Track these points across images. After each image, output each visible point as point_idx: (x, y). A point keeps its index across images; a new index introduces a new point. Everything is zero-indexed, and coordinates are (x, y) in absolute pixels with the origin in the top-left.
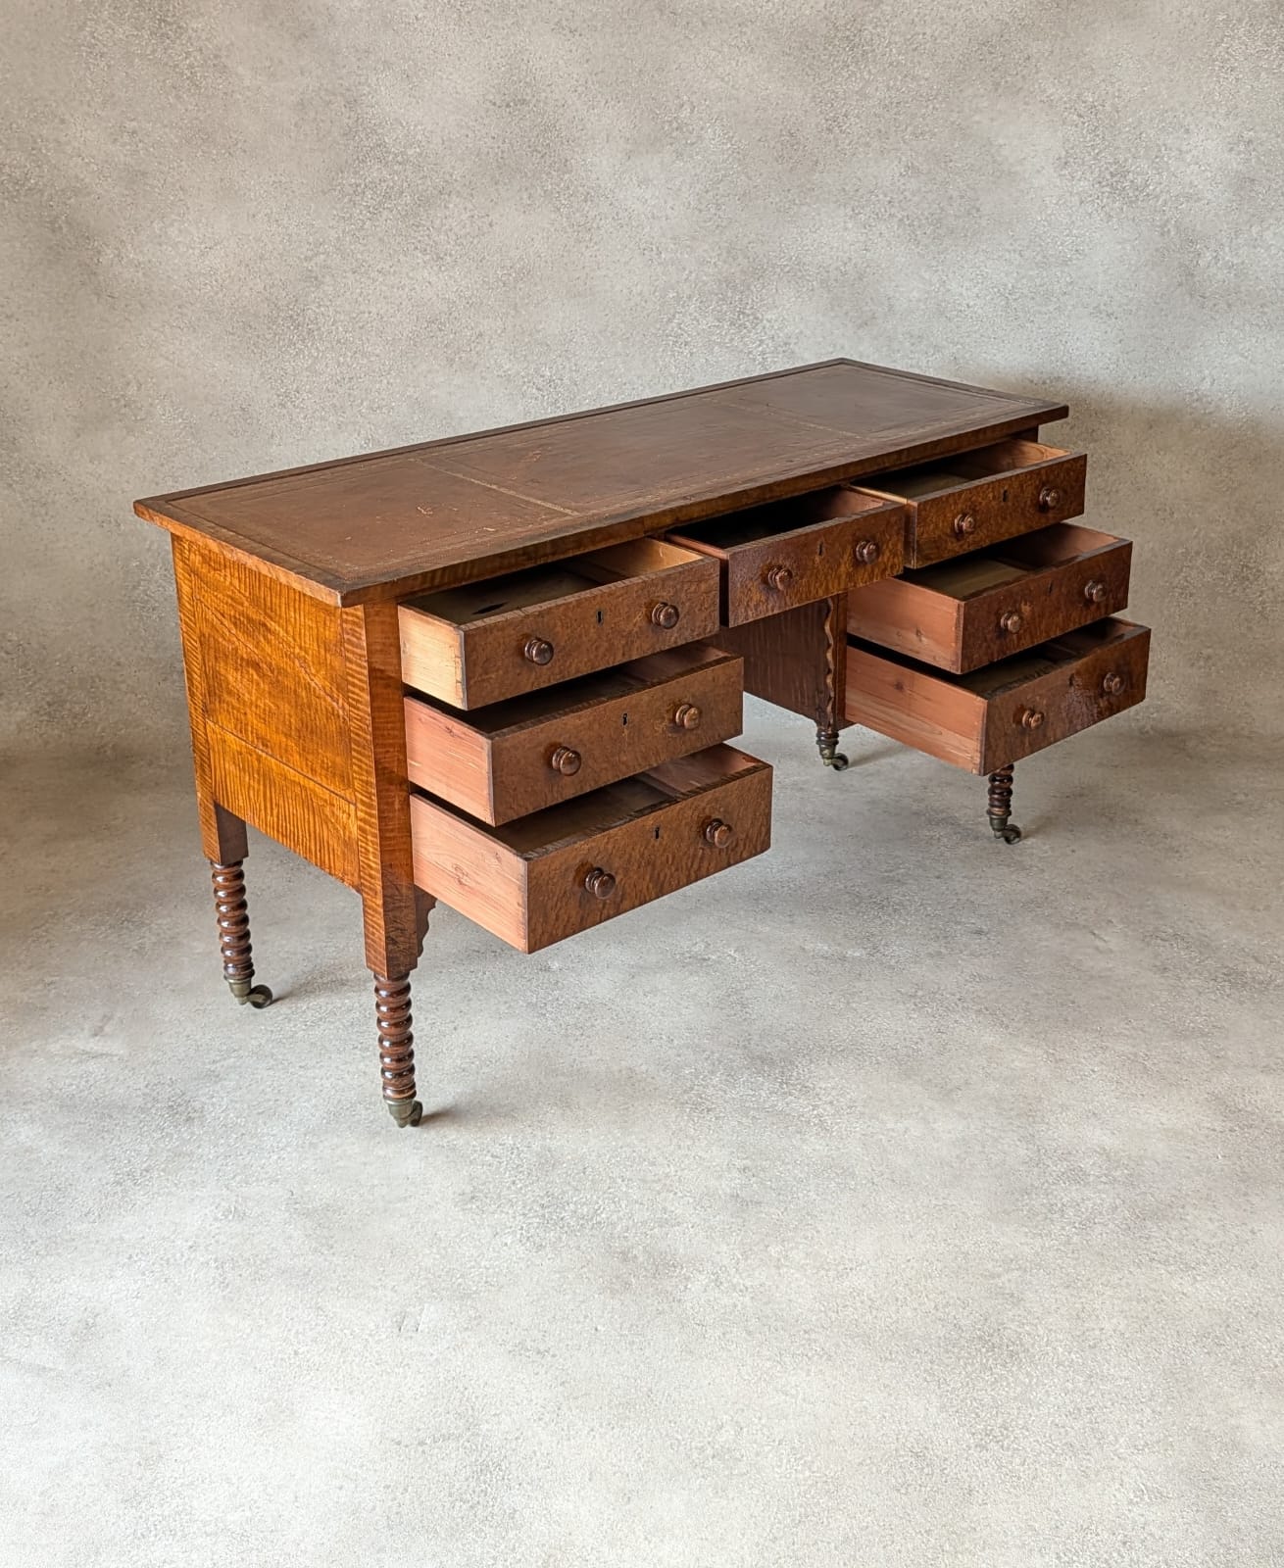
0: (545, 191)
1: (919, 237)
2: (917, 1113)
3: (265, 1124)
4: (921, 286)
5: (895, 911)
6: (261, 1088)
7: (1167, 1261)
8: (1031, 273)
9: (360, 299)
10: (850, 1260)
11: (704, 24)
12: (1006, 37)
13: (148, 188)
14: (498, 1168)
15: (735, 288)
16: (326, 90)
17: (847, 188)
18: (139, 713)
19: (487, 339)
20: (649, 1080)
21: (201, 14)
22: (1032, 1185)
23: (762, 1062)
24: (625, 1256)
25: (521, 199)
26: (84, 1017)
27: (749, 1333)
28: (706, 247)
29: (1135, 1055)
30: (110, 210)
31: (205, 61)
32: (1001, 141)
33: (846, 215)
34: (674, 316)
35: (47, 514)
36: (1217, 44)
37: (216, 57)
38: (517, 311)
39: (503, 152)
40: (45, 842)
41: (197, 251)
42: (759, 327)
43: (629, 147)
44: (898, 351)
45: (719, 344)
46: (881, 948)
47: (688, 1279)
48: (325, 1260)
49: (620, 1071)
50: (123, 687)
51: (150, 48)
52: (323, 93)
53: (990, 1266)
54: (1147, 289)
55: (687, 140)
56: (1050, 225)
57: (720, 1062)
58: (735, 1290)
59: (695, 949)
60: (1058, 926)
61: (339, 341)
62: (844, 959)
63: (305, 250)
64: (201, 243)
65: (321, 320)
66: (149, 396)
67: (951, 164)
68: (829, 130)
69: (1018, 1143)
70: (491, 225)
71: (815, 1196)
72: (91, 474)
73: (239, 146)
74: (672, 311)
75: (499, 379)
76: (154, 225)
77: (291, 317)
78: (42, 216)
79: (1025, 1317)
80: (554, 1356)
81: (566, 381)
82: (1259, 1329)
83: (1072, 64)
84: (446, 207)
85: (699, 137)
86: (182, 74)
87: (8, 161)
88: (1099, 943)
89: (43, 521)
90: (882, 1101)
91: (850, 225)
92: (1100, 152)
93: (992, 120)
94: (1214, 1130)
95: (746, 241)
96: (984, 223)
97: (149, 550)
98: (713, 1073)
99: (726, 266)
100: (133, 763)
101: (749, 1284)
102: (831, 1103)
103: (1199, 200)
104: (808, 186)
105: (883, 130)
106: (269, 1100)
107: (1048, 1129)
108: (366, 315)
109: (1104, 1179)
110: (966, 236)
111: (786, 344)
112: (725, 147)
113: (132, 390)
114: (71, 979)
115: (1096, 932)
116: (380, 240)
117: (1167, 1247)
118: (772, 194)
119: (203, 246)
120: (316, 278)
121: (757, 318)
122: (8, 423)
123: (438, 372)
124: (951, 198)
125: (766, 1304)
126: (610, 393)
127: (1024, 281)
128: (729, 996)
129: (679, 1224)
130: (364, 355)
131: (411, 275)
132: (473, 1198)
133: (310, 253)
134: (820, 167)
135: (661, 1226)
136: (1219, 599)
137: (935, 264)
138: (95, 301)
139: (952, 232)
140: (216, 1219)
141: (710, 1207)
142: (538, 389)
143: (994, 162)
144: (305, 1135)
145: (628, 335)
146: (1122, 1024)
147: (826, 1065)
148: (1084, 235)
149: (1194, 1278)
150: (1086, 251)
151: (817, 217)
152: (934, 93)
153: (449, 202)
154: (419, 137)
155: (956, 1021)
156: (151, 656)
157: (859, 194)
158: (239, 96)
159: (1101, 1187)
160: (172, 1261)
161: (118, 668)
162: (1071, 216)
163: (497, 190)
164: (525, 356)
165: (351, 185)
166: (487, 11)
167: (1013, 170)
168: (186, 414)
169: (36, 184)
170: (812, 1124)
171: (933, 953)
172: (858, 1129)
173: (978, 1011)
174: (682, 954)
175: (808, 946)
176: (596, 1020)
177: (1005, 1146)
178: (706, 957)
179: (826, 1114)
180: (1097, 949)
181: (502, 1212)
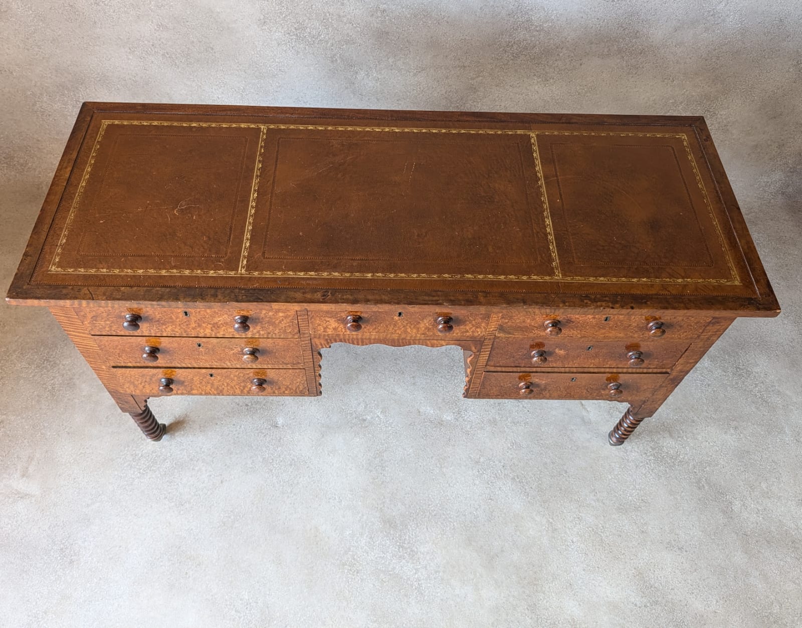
2: (473, 580)
20: (326, 539)
23: (390, 526)
26: (18, 457)
46: (463, 412)
49: (311, 530)
57: (366, 524)
59: (359, 409)
62: (441, 423)
69: (526, 611)
88: (584, 413)
90: (454, 567)
98: (362, 534)
102: (426, 567)
106: (116, 546)
107: (544, 599)
114: (13, 418)
128: (375, 458)
147: (426, 530)
155: (500, 489)
170: (414, 588)
171: (492, 420)
172: (439, 594)
173: (513, 479)
174: (351, 414)
175: (422, 409)
176: (300, 478)
177: (520, 614)
178: (364, 417)
179: (422, 578)
180: (583, 419)
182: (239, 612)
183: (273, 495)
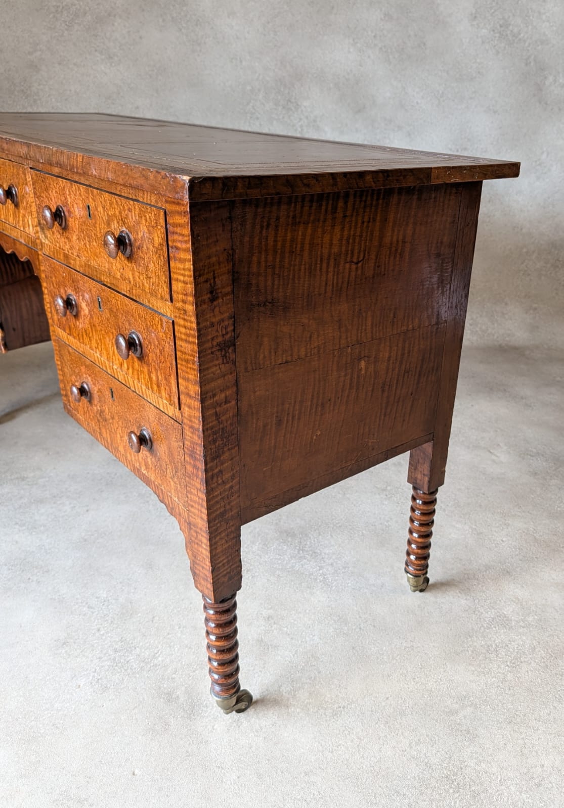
14: (90, 617)
24: (170, 698)
60: (469, 447)
102: (332, 564)
132: (64, 643)
147: (329, 536)
170: (318, 581)
172: (350, 585)
179: (328, 572)
180: (494, 461)
181: (84, 656)
182: (91, 608)
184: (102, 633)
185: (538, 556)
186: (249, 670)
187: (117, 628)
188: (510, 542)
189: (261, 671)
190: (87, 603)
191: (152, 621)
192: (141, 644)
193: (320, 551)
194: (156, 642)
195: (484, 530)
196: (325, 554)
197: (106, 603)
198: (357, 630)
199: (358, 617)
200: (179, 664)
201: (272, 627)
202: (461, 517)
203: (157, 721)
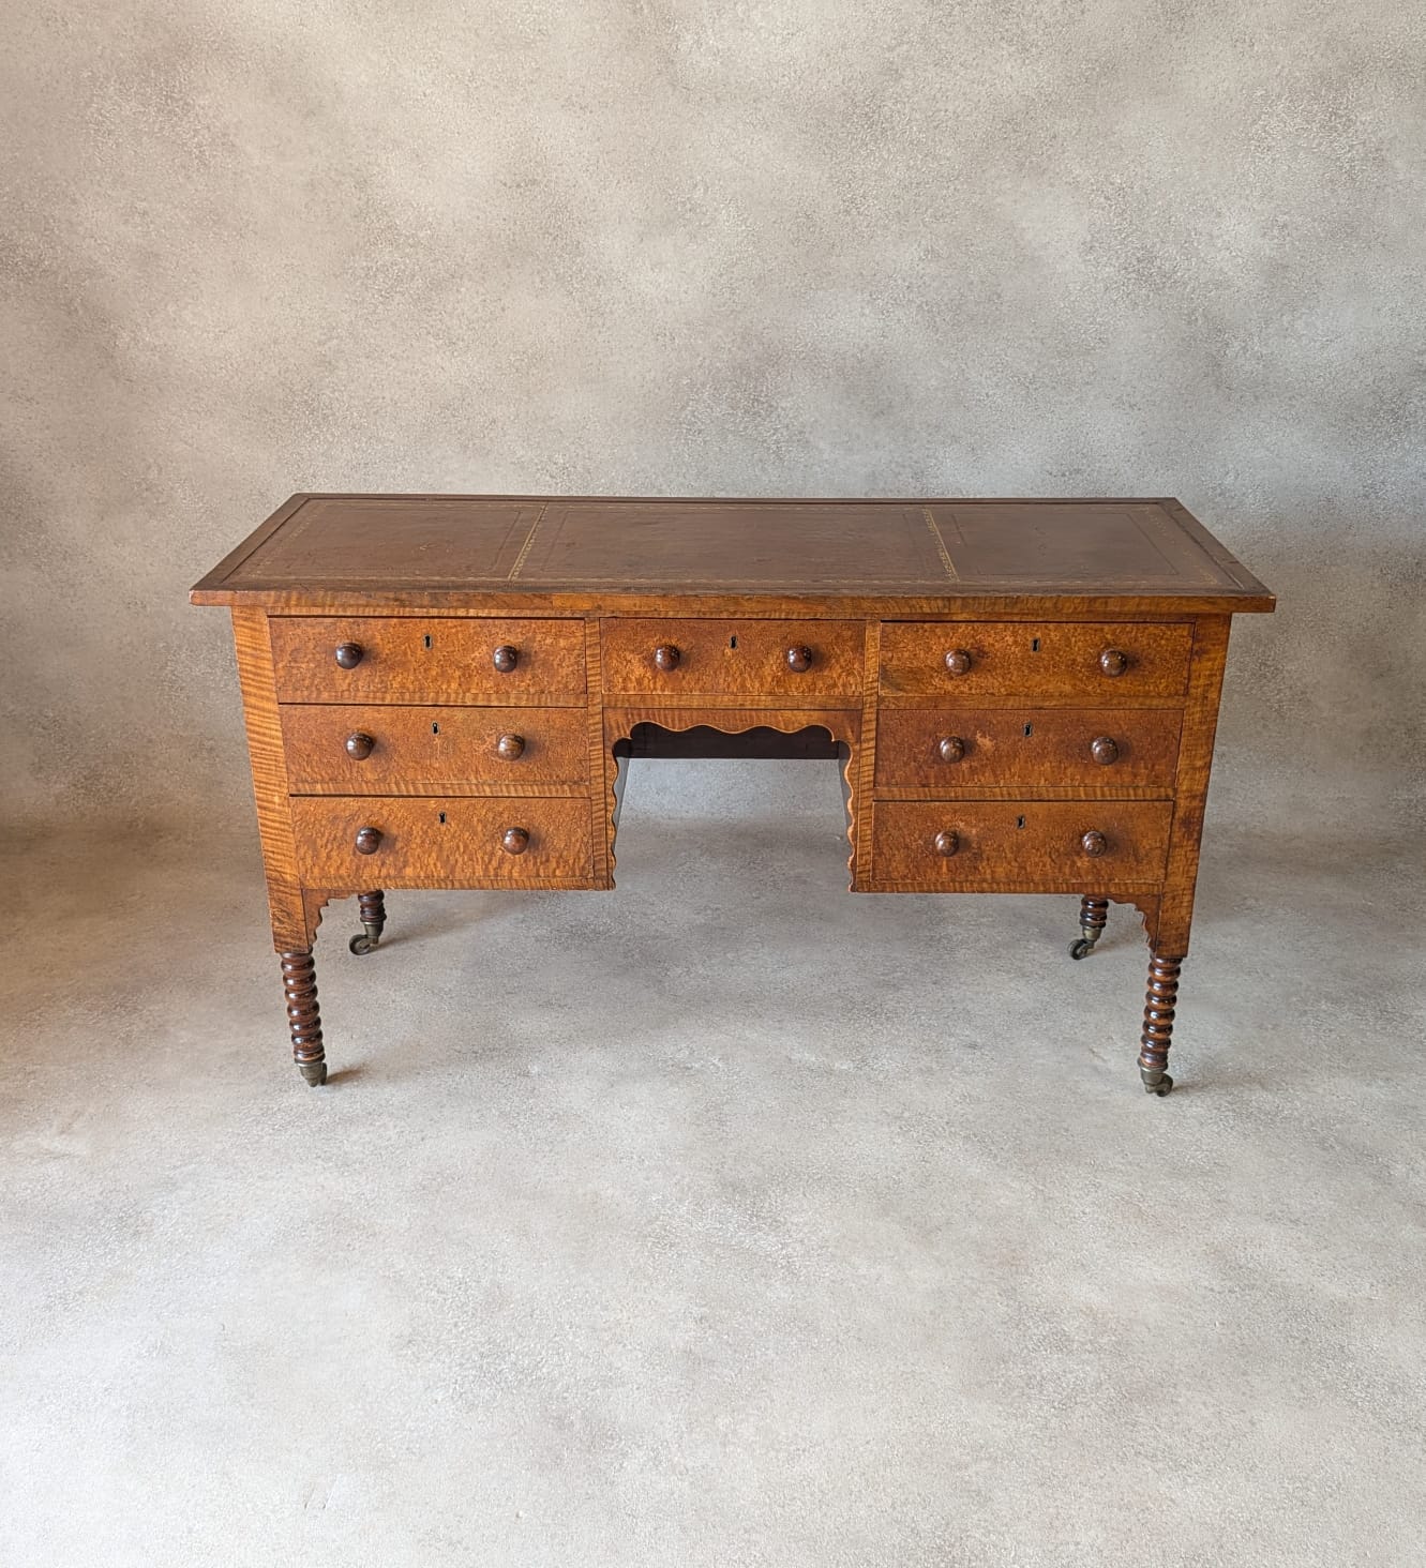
0: (557, 275)
1: (938, 323)
2: (893, 1257)
3: (212, 1242)
4: (940, 375)
5: (888, 1019)
6: (215, 1200)
7: (1155, 1455)
8: (1052, 361)
9: (374, 385)
10: (804, 1439)
11: (718, 100)
12: (1032, 114)
13: (161, 270)
14: (442, 1306)
15: (749, 375)
16: (336, 170)
17: (864, 273)
18: (171, 789)
19: (500, 424)
20: (614, 1206)
21: (209, 91)
22: (1010, 1351)
23: (733, 1189)
24: (561, 1423)
25: (533, 283)
27: (684, 1529)
28: (720, 332)
29: (1130, 1194)
30: (125, 293)
31: (214, 140)
32: (1024, 225)
33: (863, 301)
34: (687, 403)
35: (75, 595)
36: (1254, 122)
37: (224, 135)
38: (530, 398)
39: (514, 234)
40: (60, 919)
41: (211, 335)
42: (774, 415)
43: (642, 228)
44: (915, 441)
45: (732, 432)
46: (870, 1060)
47: (624, 1455)
48: (243, 1413)
49: (585, 1195)
50: (156, 763)
51: (157, 126)
52: (333, 173)
53: (957, 1454)
54: (1171, 380)
55: (700, 221)
56: (1073, 313)
57: (690, 1188)
58: (674, 1472)
59: (680, 1056)
60: (1055, 1041)
61: (354, 427)
62: (830, 1072)
63: (317, 334)
64: (215, 327)
65: (336, 405)
66: (170, 479)
67: (972, 249)
68: (847, 212)
69: (998, 1297)
70: (503, 310)
71: (773, 1355)
72: (117, 557)
73: (250, 227)
74: (686, 398)
75: (512, 466)
76: (169, 308)
77: (306, 401)
78: (57, 298)
79: (992, 1523)
80: (466, 1549)
81: (579, 469)
82: (1257, 1552)
83: (1101, 143)
84: (458, 291)
85: (713, 219)
86: (190, 153)
87: (22, 241)
88: (1097, 1062)
89: (72, 602)
90: (857, 1241)
91: (867, 311)
92: (1128, 236)
93: (1015, 201)
94: (1212, 1290)
95: (761, 326)
96: (1004, 309)
97: (174, 631)
98: (680, 1201)
99: (741, 352)
100: (161, 837)
101: (690, 1465)
102: (802, 1241)
103: (1229, 287)
104: (825, 270)
105: (902, 212)
106: (221, 1215)
107: (1032, 1282)
108: (381, 400)
109: (1089, 1347)
110: (986, 322)
111: (801, 433)
112: (739, 229)
113: (153, 474)
115: (1095, 1050)
116: (393, 324)
117: (1155, 1437)
118: (788, 279)
119: (217, 330)
120: (330, 363)
121: (771, 406)
122: (34, 505)
123: (452, 458)
124: (972, 283)
125: (707, 1491)
126: (623, 481)
127: (1046, 370)
128: (708, 1111)
129: (623, 1384)
130: (378, 440)
131: (424, 359)
132: (410, 1342)
133: (323, 337)
134: (837, 250)
135: (605, 1387)
136: (1236, 696)
137: (953, 351)
138: (114, 384)
139: (972, 319)
140: (139, 1356)
141: (660, 1364)
142: (551, 476)
143: (1017, 246)
144: (250, 1257)
145: (642, 422)
146: (1118, 1158)
147: (801, 1196)
148: (1108, 322)
149: (1185, 1480)
150: (1111, 339)
151: (834, 302)
152: (956, 173)
153: (462, 286)
154: (430, 219)
155: (942, 1149)
156: (181, 733)
157: (877, 278)
158: (248, 176)
159: (1085, 1356)
160: (83, 1406)
161: (150, 745)
162: (1095, 303)
163: (509, 273)
164: (539, 443)
165: (363, 268)
166: (496, 87)
167: (1036, 254)
168: (206, 498)
169: (50, 265)
170: (779, 1266)
171: (924, 1068)
172: (827, 1274)
173: (967, 1138)
174: (666, 1062)
175: (795, 1056)
176: (568, 1134)
177: (985, 1301)
178: (689, 1066)
179: (795, 1254)
180: (1095, 1069)
181: (438, 1360)
182: (442, 1293)
183: (517, 1155)
184: (460, 1329)
185: (1138, 1242)
186: (672, 1392)
187: (481, 1323)
188: (1096, 1216)
189: (688, 1395)
190: (435, 1286)
191: (531, 1316)
192: (517, 1348)
193: (785, 1218)
194: (539, 1346)
195: (1057, 1194)
196: (792, 1223)
197: (463, 1286)
198: (833, 1344)
199: (835, 1325)
200: (573, 1380)
201: (705, 1333)
202: (1021, 1170)
203: (545, 1453)
